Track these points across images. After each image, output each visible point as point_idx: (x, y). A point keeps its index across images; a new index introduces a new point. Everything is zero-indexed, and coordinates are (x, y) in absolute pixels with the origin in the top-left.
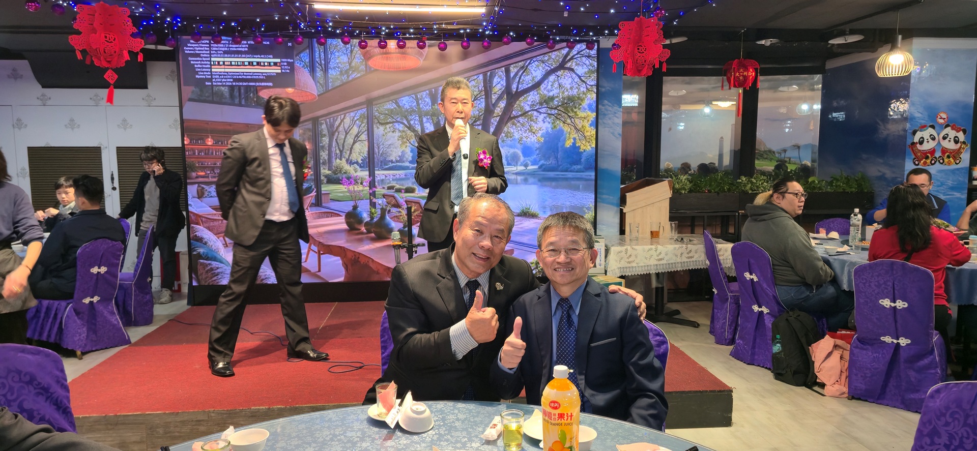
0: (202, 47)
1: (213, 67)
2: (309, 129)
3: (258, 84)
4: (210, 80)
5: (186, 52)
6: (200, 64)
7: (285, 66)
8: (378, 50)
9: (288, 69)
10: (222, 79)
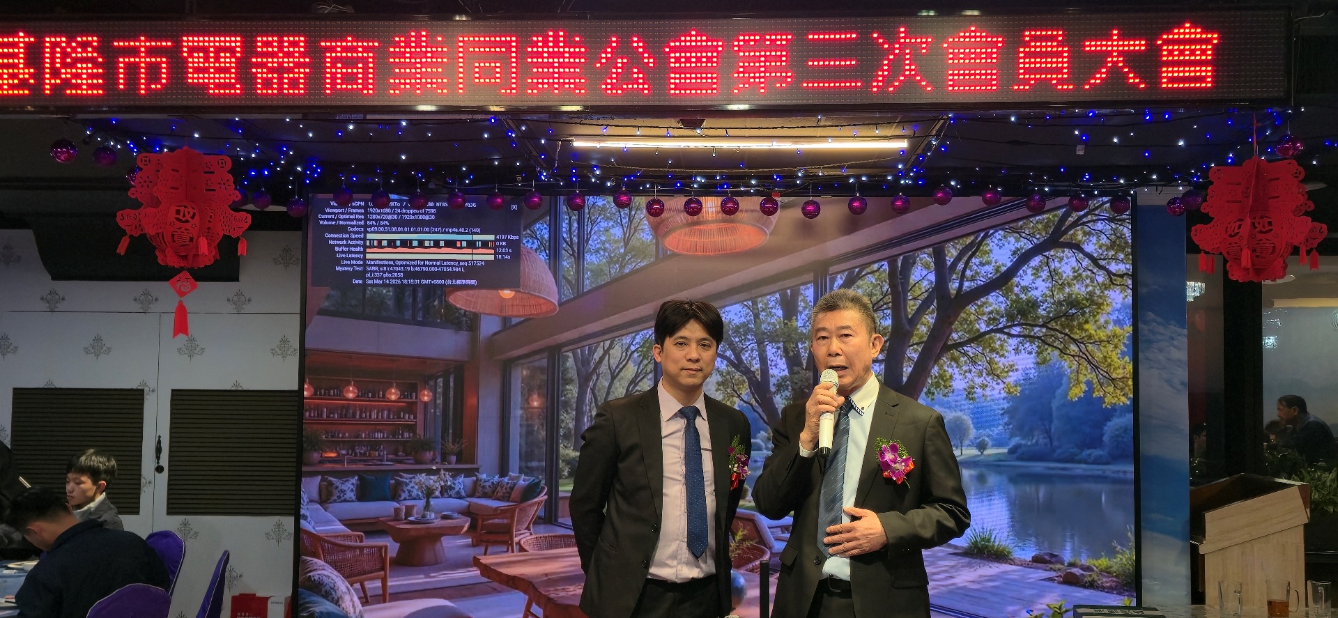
0: (352, 214)
1: (368, 250)
2: (541, 369)
3: (449, 282)
4: (361, 275)
5: (321, 223)
6: (346, 246)
7: (502, 247)
8: (683, 217)
9: (508, 254)
10: (384, 272)
